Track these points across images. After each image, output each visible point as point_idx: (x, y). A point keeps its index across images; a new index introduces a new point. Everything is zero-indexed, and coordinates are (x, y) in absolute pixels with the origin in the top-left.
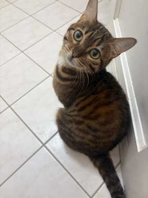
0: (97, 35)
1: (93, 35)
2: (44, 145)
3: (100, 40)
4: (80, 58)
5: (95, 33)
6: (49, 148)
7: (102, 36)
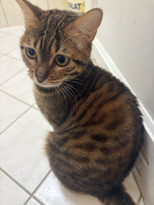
0: (48, 38)
1: (44, 43)
2: (32, 195)
3: (55, 42)
4: (48, 78)
5: (44, 37)
6: (40, 198)
7: (55, 34)
